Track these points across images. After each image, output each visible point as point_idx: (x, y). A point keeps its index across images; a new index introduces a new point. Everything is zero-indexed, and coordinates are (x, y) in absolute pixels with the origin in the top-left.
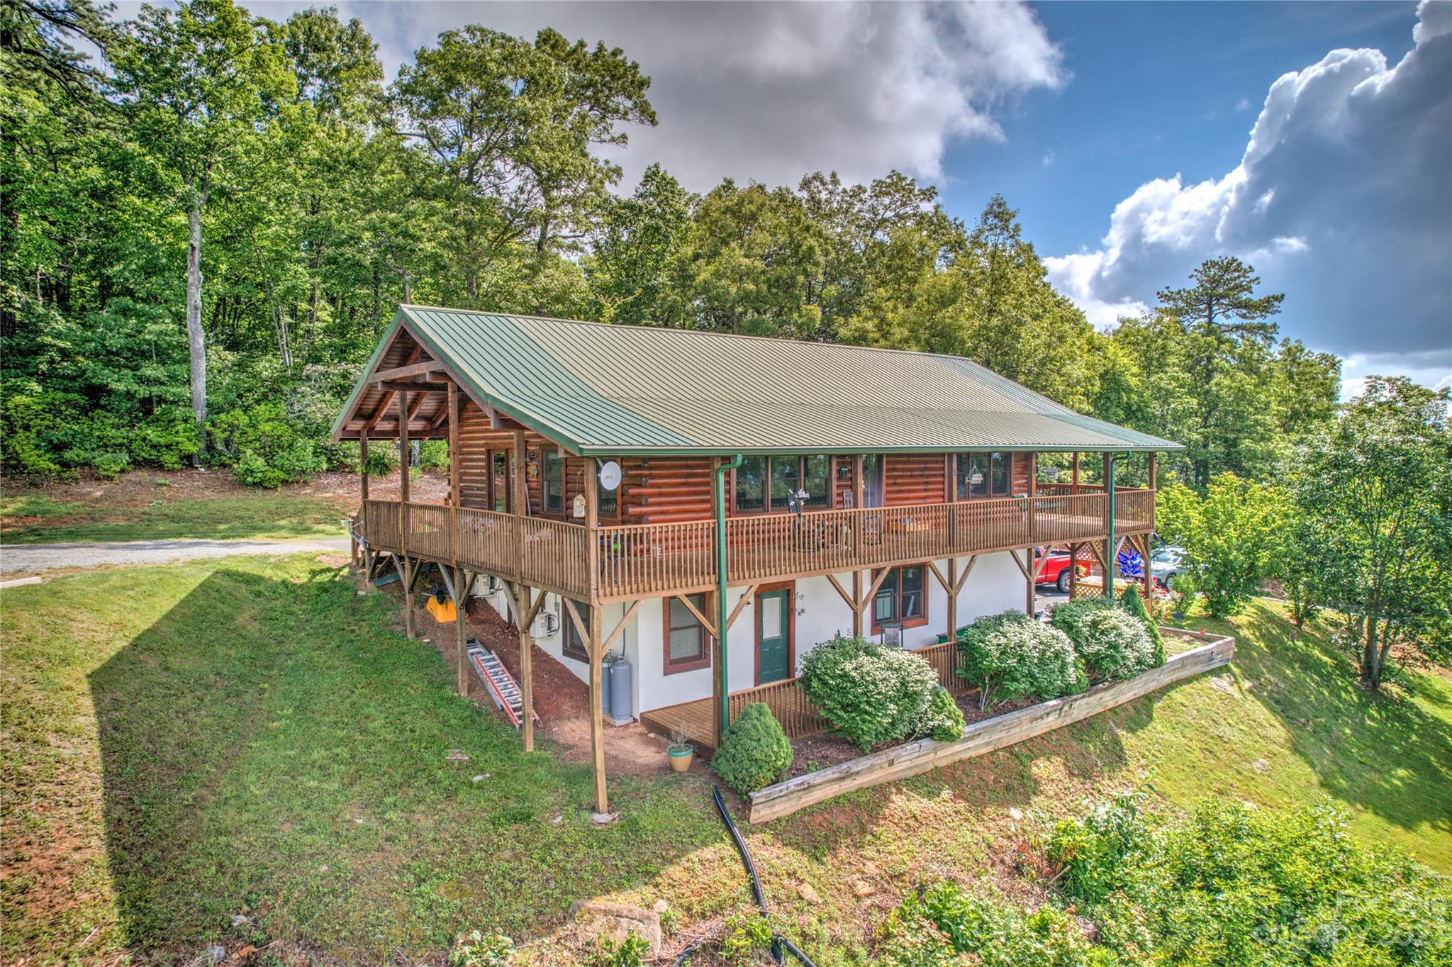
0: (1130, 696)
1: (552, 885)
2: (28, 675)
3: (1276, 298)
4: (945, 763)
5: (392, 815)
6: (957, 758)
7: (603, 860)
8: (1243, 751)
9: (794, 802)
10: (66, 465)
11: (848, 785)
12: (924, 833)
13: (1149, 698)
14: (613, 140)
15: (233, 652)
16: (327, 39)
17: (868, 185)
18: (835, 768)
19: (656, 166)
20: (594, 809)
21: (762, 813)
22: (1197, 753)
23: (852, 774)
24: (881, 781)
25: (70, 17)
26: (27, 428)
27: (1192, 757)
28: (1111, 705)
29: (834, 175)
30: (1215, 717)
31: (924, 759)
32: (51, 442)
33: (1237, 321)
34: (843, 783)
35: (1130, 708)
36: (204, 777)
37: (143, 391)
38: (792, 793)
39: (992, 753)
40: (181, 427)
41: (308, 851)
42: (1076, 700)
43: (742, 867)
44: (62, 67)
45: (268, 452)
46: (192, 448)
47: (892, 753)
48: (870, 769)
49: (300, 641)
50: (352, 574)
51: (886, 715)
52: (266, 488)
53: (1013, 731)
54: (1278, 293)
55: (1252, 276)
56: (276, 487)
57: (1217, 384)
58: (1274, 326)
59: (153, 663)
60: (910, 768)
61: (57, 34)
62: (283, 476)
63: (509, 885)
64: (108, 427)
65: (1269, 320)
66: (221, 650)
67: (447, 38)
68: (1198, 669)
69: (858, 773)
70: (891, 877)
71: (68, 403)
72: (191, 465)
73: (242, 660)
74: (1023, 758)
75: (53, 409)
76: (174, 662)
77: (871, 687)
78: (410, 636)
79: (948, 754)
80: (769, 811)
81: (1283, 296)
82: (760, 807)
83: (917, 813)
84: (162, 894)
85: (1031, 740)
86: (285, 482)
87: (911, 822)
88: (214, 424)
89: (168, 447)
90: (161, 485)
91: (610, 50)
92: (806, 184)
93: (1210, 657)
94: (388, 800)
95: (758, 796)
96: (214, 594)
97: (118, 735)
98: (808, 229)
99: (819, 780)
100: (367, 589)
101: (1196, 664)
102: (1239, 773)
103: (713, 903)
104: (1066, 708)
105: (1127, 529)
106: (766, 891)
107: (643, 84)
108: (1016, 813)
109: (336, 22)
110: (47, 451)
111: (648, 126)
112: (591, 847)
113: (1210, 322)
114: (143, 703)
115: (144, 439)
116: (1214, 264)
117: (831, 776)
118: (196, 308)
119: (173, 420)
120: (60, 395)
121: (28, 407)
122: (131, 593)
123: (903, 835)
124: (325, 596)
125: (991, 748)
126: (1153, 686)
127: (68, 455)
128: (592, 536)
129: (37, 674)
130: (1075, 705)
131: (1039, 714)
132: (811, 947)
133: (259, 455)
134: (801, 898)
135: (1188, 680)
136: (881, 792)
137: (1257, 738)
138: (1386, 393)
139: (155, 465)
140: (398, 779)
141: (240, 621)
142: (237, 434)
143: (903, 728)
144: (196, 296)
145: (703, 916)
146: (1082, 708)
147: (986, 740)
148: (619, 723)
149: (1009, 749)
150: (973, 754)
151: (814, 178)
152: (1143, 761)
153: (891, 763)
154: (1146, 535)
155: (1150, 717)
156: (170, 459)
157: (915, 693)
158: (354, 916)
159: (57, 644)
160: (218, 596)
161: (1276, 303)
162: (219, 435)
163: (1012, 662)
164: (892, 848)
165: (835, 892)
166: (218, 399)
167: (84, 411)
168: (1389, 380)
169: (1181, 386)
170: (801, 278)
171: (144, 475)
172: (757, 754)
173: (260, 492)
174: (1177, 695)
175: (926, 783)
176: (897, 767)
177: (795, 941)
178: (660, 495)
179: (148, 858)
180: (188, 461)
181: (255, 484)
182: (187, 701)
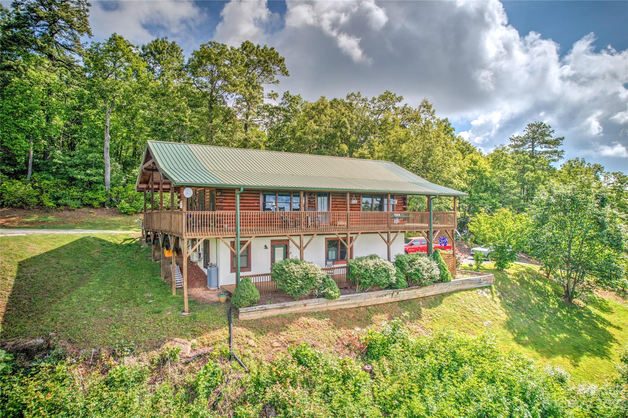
0: (433, 293)
1: (158, 331)
2: (7, 260)
3: (561, 139)
4: (333, 308)
5: (115, 309)
6: (339, 308)
7: (179, 326)
8: (481, 317)
9: (259, 314)
10: (58, 205)
11: (284, 311)
12: (311, 330)
13: (443, 295)
14: (273, 83)
15: (85, 261)
16: (163, 49)
17: (377, 97)
18: (278, 304)
19: (288, 92)
20: (184, 311)
21: (244, 316)
22: (459, 317)
23: (286, 307)
24: (300, 312)
25: (73, 48)
26: (47, 192)
27: (455, 318)
28: (422, 295)
29: (359, 93)
30: (472, 303)
31: (322, 306)
32: (54, 197)
33: (544, 149)
34: (282, 310)
35: (433, 298)
36: (58, 295)
37: (86, 179)
38: (258, 310)
39: (357, 308)
40: (100, 192)
41: (82, 317)
42: (400, 291)
43: (228, 332)
44: (69, 65)
45: (130, 202)
46: (103, 200)
47: (305, 301)
48: (295, 306)
49: (113, 260)
50: (140, 240)
51: (297, 284)
52: (129, 215)
53: (367, 300)
54: (561, 137)
55: (551, 130)
56: (132, 214)
57: (527, 176)
58: (562, 151)
59: (53, 261)
60: (315, 309)
61: (69, 54)
62: (135, 210)
63: (144, 331)
64: (74, 192)
65: (559, 149)
66: (80, 260)
67: (203, 46)
68: (473, 286)
69: (289, 307)
70: (289, 342)
71: (62, 183)
72: (104, 206)
73: (88, 264)
74: (371, 311)
75: (57, 185)
76: (62, 262)
77: (292, 274)
78: (153, 261)
79: (333, 305)
80: (248, 316)
81: (563, 138)
82: (243, 314)
83: (310, 323)
84: (30, 325)
85: (378, 305)
86: (136, 213)
87: (306, 326)
88: (111, 191)
89: (95, 199)
90: (91, 213)
91: (269, 48)
92: (348, 97)
93: (480, 282)
94: (117, 305)
95: (241, 310)
96: (85, 243)
97: (32, 280)
98: (343, 114)
99: (271, 308)
100: (145, 246)
101: (471, 284)
102: (476, 325)
103: (213, 342)
104: (395, 294)
105: (440, 228)
106: (234, 340)
107: (281, 61)
108: (358, 329)
109: (167, 43)
110: (53, 200)
111: (285, 77)
112: (176, 321)
113: (533, 150)
114: (45, 272)
115: (87, 196)
116: (533, 125)
117: (276, 307)
118: (107, 149)
119: (97, 190)
120: (59, 180)
121: (48, 185)
122: (54, 240)
123: (301, 329)
124: (128, 247)
125: (356, 306)
126: (445, 291)
127: (60, 201)
128: (184, 214)
129: (10, 260)
130: (400, 293)
131: (380, 295)
132: (245, 359)
133: (128, 203)
134: (247, 343)
135: (466, 290)
136: (298, 315)
137: (491, 313)
138: (612, 179)
139: (90, 206)
140: (124, 300)
141: (92, 252)
142: (120, 195)
143: (307, 292)
144: (107, 144)
145: (208, 346)
146: (404, 294)
147: (353, 302)
148: (211, 289)
149: (366, 307)
150: (347, 307)
151: (352, 94)
152: (430, 318)
153: (305, 305)
154: (453, 231)
155: (441, 302)
156: (96, 204)
157: (311, 278)
158: (88, 335)
159: (21, 252)
160: (86, 244)
161: (561, 141)
162: (114, 195)
163: (363, 271)
164: (293, 333)
165: (264, 345)
166: (113, 182)
167: (67, 186)
168: (613, 174)
169: (510, 177)
170: (339, 134)
171: (85, 209)
172: (243, 295)
173: (126, 216)
174: (457, 295)
175: (320, 315)
176: (308, 307)
177: (239, 357)
178: (230, 206)
179: (30, 315)
180: (103, 205)
181: (125, 213)
182: (63, 273)
